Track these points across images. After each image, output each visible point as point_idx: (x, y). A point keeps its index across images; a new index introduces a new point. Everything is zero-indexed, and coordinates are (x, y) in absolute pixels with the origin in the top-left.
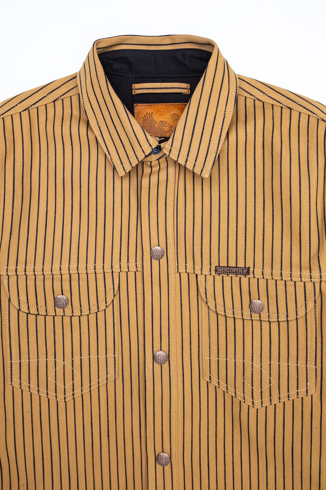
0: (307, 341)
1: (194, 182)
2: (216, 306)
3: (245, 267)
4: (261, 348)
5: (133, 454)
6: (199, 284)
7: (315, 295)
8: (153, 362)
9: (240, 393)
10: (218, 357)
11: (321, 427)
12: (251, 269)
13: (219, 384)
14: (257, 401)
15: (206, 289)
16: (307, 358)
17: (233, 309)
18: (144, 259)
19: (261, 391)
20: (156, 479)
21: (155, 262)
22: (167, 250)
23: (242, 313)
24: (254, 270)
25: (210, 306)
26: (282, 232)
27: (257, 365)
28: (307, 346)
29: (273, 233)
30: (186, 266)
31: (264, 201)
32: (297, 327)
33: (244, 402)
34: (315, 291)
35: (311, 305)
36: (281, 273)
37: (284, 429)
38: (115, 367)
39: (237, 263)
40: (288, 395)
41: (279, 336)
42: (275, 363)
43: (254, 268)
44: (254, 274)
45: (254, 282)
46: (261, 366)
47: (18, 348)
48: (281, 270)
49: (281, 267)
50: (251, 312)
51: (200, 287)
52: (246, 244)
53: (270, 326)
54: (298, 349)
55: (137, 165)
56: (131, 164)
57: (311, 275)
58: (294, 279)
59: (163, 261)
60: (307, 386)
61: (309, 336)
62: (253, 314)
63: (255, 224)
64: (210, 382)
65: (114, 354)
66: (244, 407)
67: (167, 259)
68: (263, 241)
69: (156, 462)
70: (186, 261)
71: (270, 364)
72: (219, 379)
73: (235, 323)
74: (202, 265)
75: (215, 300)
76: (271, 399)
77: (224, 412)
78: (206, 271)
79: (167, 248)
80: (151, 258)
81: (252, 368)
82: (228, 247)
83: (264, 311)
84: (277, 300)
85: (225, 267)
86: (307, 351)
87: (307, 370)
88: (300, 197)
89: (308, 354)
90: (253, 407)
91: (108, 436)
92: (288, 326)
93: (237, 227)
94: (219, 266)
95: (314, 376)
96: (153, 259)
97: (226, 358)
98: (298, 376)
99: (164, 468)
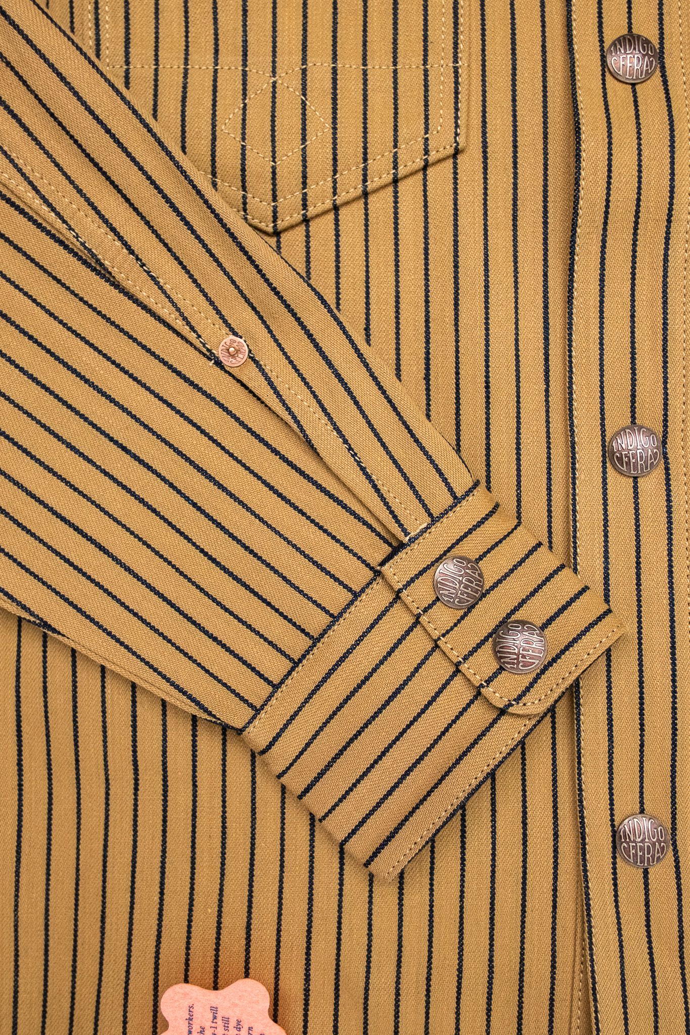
5: (518, 444)
20: (606, 525)
38: (457, 109)
47: (122, 23)
65: (456, 61)
69: (608, 465)
91: (427, 378)
99: (635, 488)
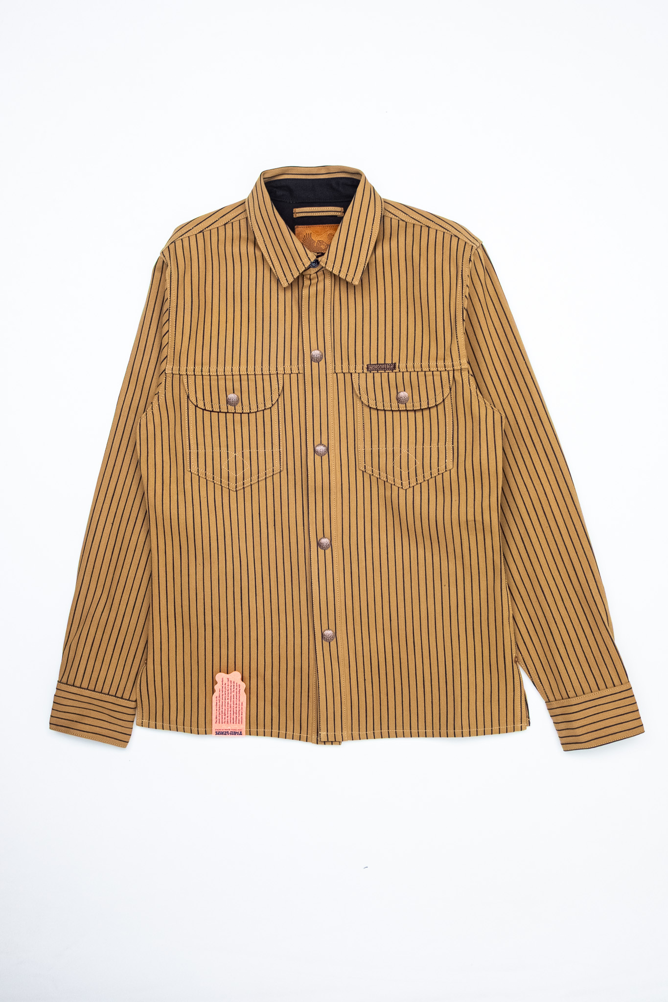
0: (446, 425)
1: (347, 292)
2: (368, 400)
3: (392, 363)
4: (408, 436)
5: (297, 542)
6: (354, 382)
7: (449, 383)
8: (314, 454)
9: (390, 477)
10: (372, 448)
11: (459, 500)
12: (397, 364)
13: (372, 472)
14: (406, 483)
15: (359, 385)
16: (446, 440)
17: (383, 402)
18: (305, 361)
19: (408, 472)
20: (318, 561)
21: (315, 364)
22: (325, 353)
23: (391, 405)
24: (399, 365)
25: (364, 401)
26: (422, 331)
27: (404, 451)
28: (446, 430)
29: (415, 333)
30: (342, 367)
31: (408, 307)
32: (437, 413)
33: (394, 484)
34: (449, 379)
35: (447, 391)
36: (421, 365)
37: (429, 504)
38: (280, 461)
39: (385, 360)
40: (431, 472)
41: (423, 424)
42: (419, 447)
43: (399, 363)
44: (399, 368)
45: (400, 375)
46: (408, 450)
47: (196, 440)
48: (421, 362)
49: (421, 360)
50: (398, 402)
51: (354, 384)
52: (393, 344)
53: (415, 415)
54: (438, 433)
55: (298, 277)
56: (293, 276)
57: (445, 365)
58: (432, 369)
59: (322, 363)
60: (446, 462)
61: (447, 420)
62: (400, 405)
63: (400, 326)
64: (365, 471)
65: (280, 449)
66: (395, 489)
67: (325, 361)
68: (407, 340)
69: (318, 546)
70: (342, 363)
71: (416, 448)
72: (372, 467)
73: (385, 415)
74: (356, 365)
75: (368, 395)
76: (416, 479)
77: (378, 498)
78: (359, 370)
79: (325, 352)
80: (311, 360)
81: (401, 453)
82: (378, 348)
83: (409, 401)
84: (419, 390)
85: (376, 364)
86: (446, 433)
87: (446, 449)
88: (435, 300)
89: (447, 436)
90: (402, 488)
91: (275, 525)
92: (430, 414)
93: (385, 330)
94: (370, 364)
95: (452, 454)
96: (312, 362)
97: (379, 447)
98: (438, 455)
99: (325, 552)
